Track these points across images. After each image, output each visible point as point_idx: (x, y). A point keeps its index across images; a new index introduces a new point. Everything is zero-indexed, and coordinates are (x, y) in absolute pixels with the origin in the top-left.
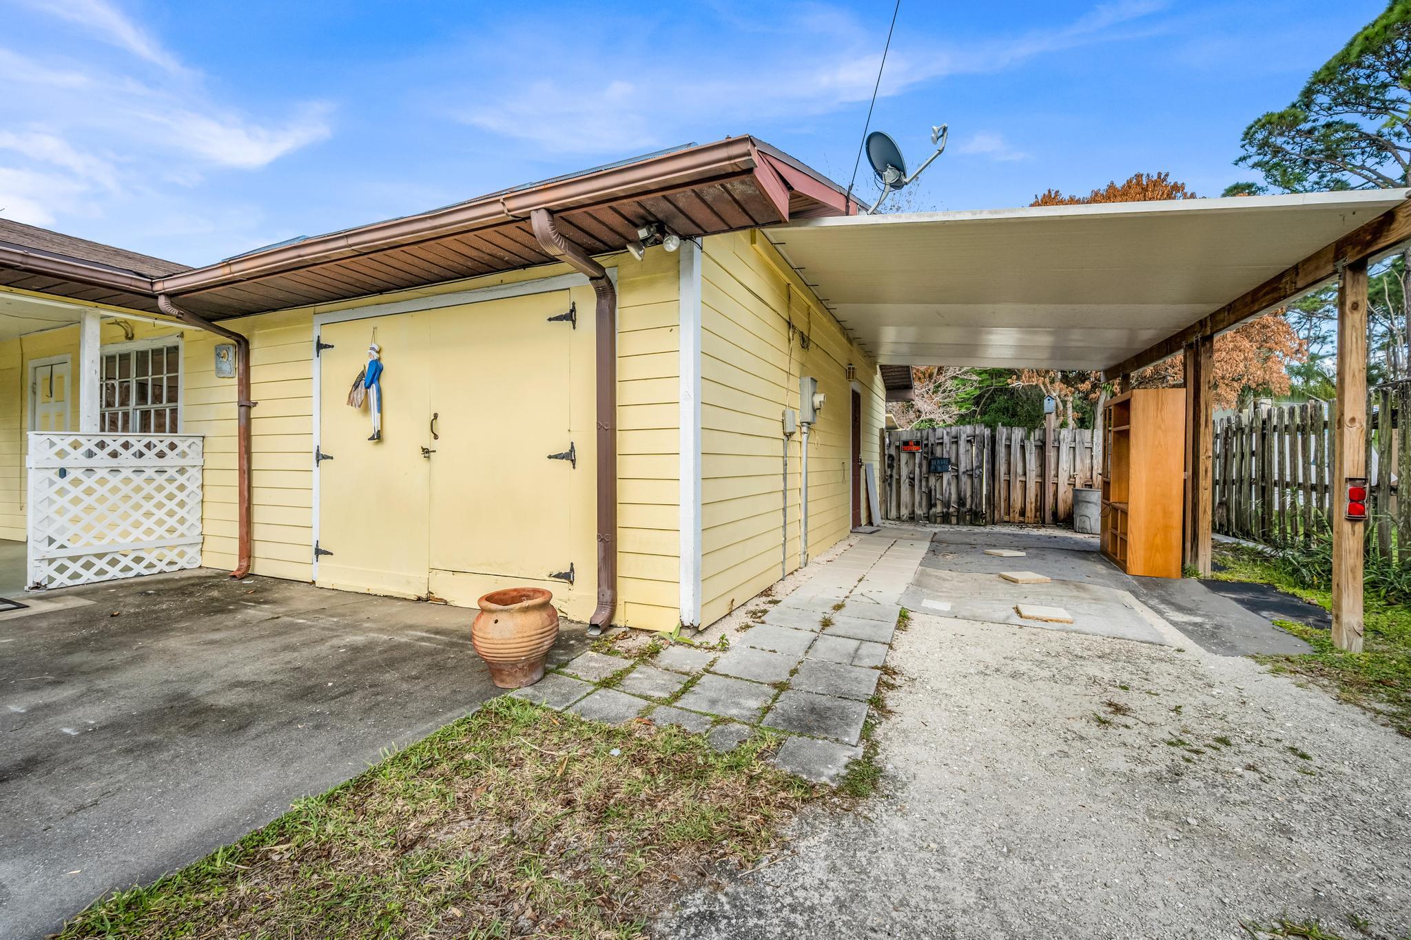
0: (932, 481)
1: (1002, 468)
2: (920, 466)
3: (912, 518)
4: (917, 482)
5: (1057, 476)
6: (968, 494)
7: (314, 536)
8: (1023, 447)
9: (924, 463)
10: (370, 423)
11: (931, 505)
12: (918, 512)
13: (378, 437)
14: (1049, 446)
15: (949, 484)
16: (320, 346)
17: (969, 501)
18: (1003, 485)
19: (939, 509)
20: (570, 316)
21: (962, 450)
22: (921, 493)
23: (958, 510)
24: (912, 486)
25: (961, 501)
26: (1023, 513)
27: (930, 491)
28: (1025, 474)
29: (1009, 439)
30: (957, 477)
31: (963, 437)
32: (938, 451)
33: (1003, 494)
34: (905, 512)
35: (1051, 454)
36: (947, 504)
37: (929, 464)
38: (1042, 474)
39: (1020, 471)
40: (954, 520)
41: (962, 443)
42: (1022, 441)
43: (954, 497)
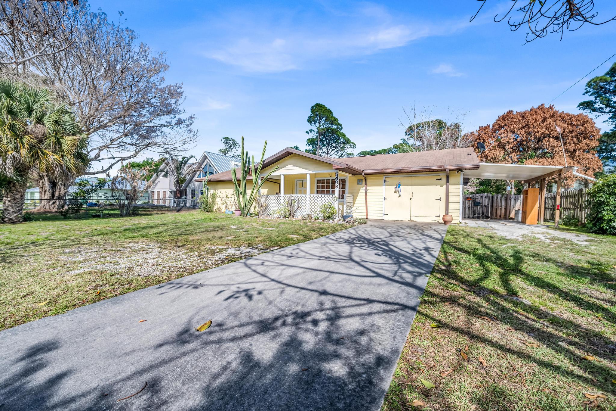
0: (475, 208)
1: (495, 205)
2: (471, 204)
3: (469, 217)
4: (470, 208)
5: (510, 207)
6: (485, 211)
7: (383, 212)
8: (501, 199)
9: (473, 203)
10: (397, 194)
11: (474, 214)
12: (471, 216)
13: (399, 196)
14: (508, 199)
15: (480, 209)
16: (385, 181)
17: (485, 213)
18: (495, 209)
19: (477, 215)
20: (440, 179)
21: (484, 200)
22: (472, 211)
23: (482, 216)
24: (469, 209)
25: (483, 213)
26: (500, 216)
27: (474, 211)
28: (501, 206)
29: (497, 197)
30: (482, 207)
31: (484, 196)
32: (477, 200)
33: (495, 211)
34: (467, 216)
35: (509, 201)
36: (479, 214)
37: (474, 204)
38: (506, 207)
39: (500, 205)
40: (481, 218)
41: (484, 198)
42: (501, 198)
43: (481, 212)
